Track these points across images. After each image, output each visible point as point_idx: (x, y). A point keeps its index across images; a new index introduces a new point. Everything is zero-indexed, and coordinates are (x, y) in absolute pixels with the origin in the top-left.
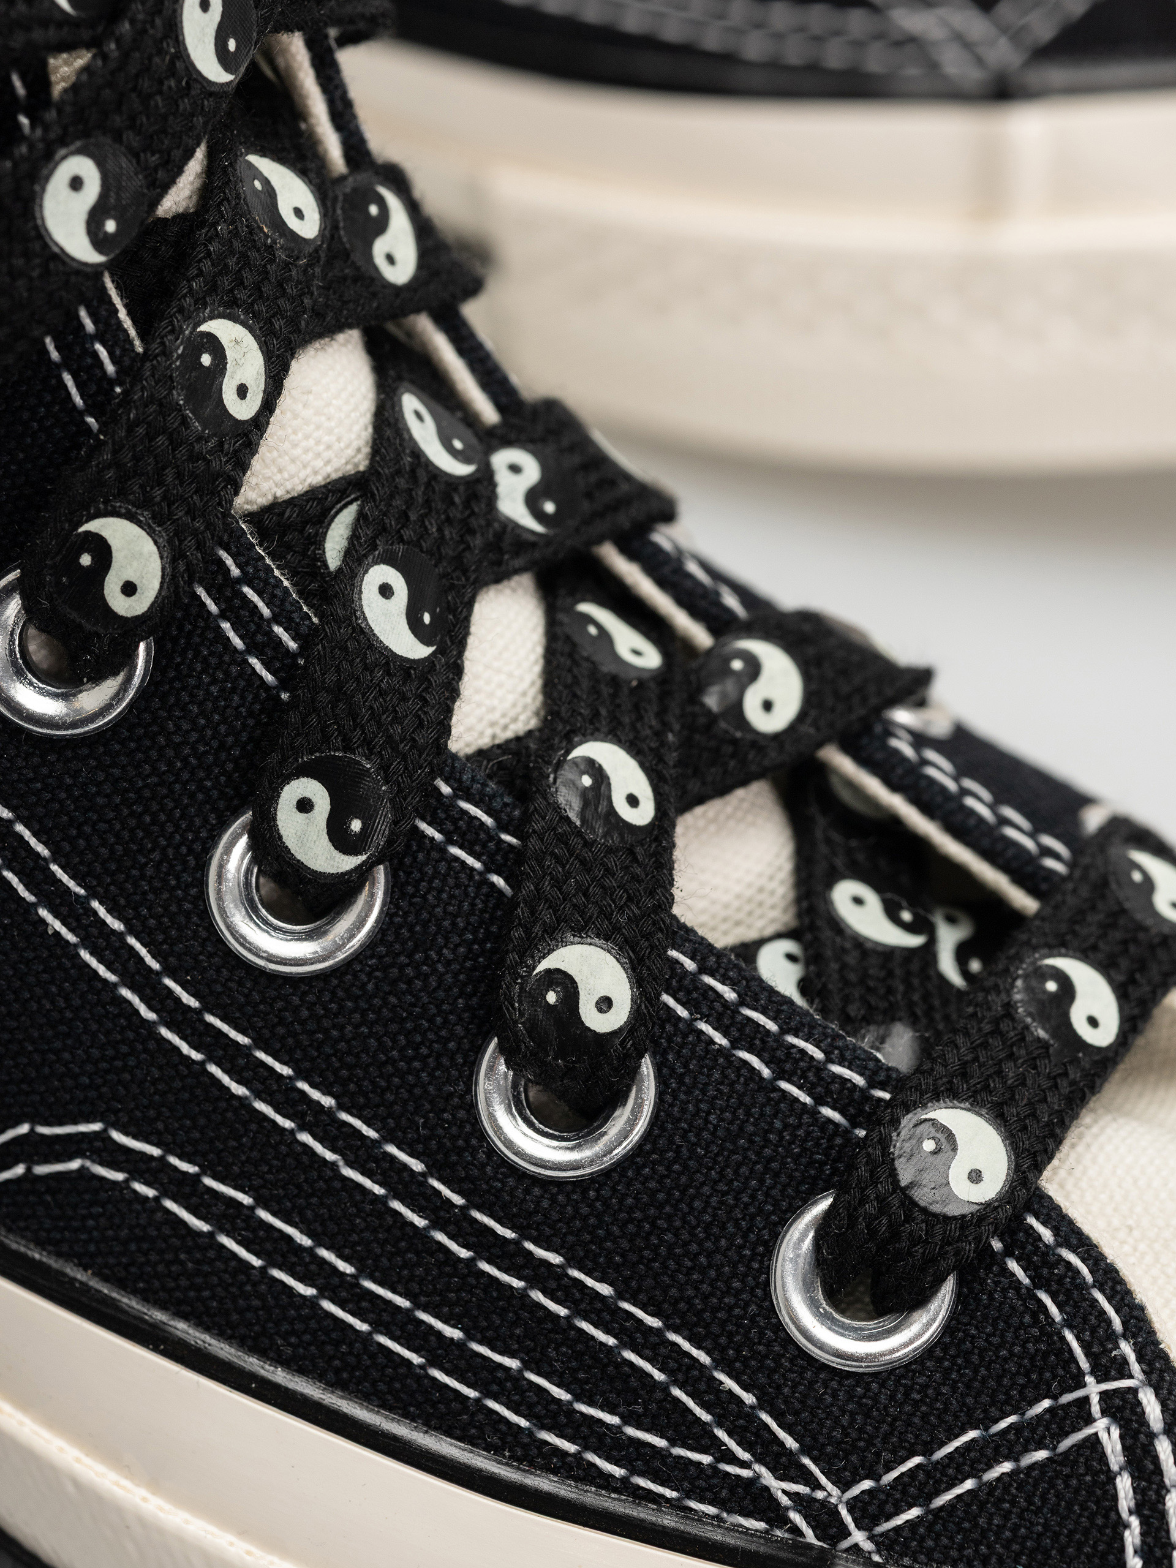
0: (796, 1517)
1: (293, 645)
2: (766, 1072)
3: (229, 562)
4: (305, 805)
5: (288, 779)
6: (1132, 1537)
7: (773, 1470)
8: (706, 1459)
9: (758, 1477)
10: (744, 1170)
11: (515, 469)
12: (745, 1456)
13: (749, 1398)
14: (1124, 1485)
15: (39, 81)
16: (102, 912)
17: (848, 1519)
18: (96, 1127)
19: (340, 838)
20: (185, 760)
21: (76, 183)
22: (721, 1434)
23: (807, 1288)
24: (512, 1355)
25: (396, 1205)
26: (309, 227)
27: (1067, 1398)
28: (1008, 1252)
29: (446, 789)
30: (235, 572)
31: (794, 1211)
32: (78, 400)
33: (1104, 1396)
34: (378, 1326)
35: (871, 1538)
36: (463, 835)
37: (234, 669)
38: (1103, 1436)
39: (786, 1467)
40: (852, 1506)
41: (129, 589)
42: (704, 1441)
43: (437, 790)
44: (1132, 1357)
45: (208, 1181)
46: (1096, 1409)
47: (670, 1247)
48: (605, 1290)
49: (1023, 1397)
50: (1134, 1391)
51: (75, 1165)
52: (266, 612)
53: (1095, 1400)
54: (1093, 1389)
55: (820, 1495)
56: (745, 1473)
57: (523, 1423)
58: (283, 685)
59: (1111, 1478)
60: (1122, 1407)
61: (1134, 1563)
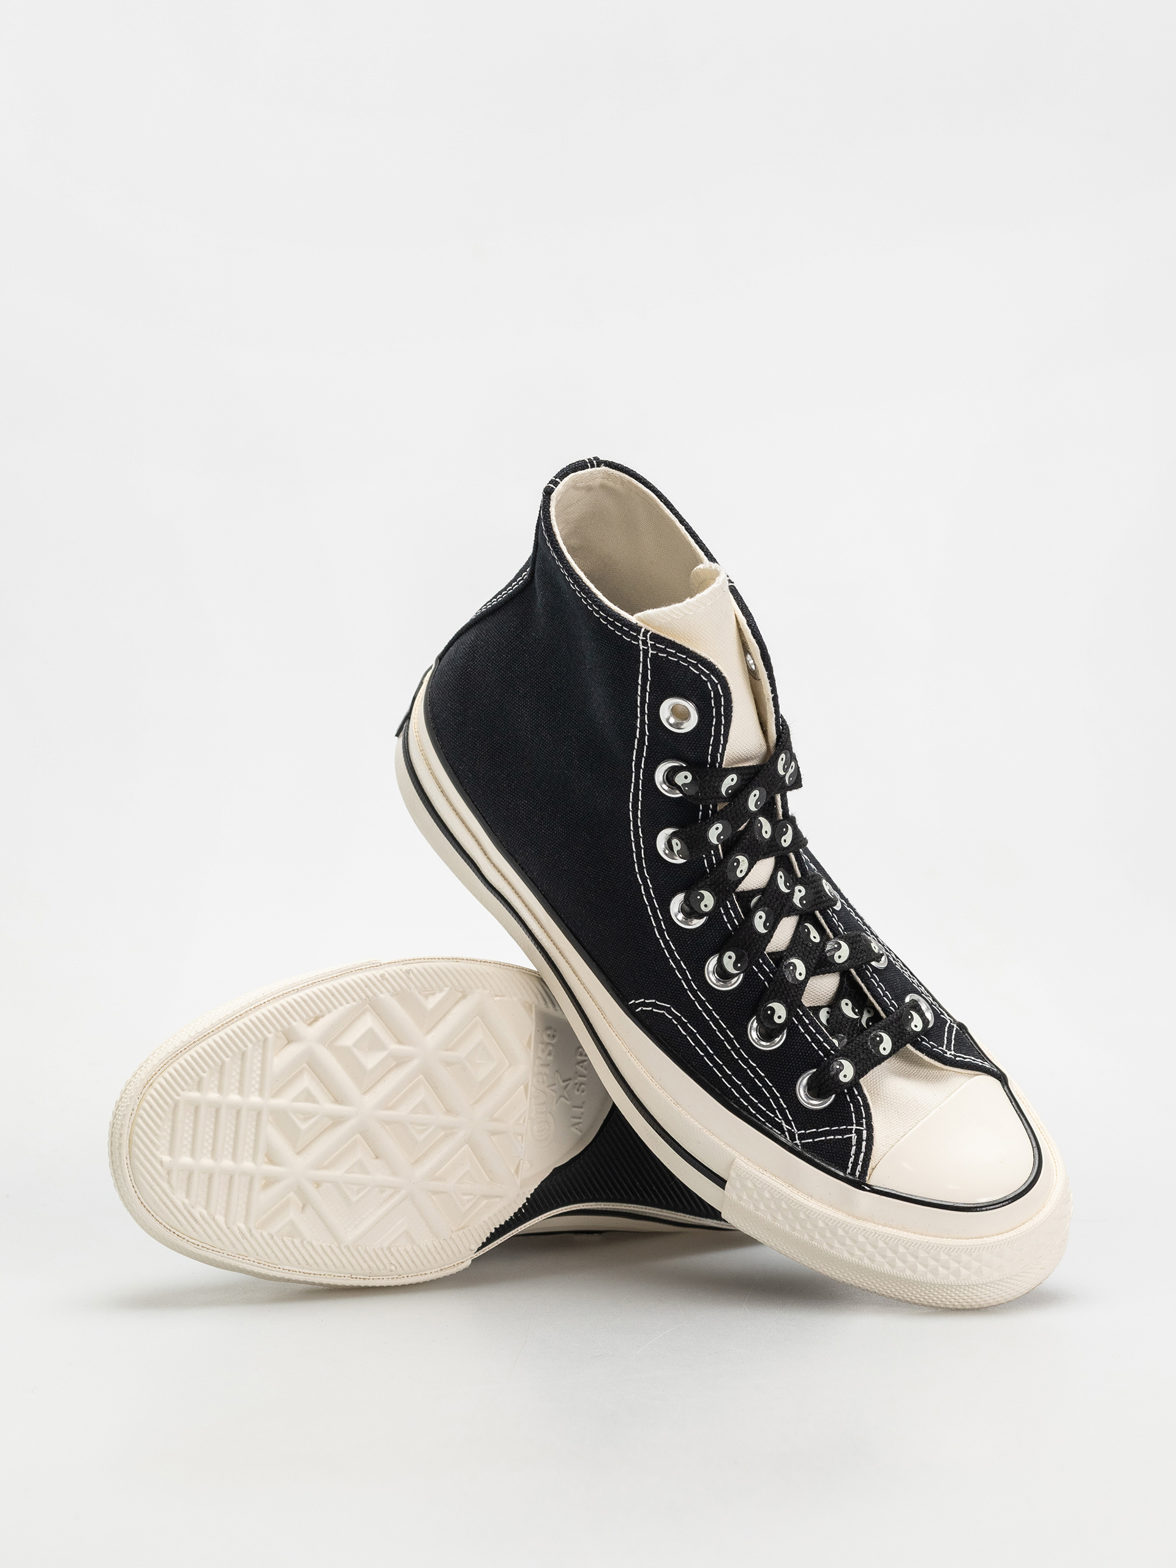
0: (787, 1133)
1: (737, 924)
2: (810, 1040)
3: (729, 904)
4: (730, 957)
5: (728, 951)
6: (852, 1160)
7: (785, 1122)
8: (773, 1116)
9: (782, 1123)
10: (799, 1060)
11: (800, 891)
12: (780, 1117)
13: (785, 1106)
14: (854, 1148)
15: (715, 806)
16: (682, 964)
17: (797, 1137)
18: (669, 1006)
19: (735, 966)
20: (708, 940)
21: (718, 828)
22: (777, 1111)
23: (805, 1087)
24: (740, 1081)
25: (725, 1043)
26: (767, 836)
27: (849, 1127)
28: (847, 1093)
29: (761, 961)
30: (729, 906)
31: (806, 1071)
32: (706, 866)
33: (856, 1129)
34: (714, 1066)
35: (800, 1143)
36: (762, 972)
37: (723, 925)
38: (853, 1138)
39: (788, 1123)
40: (799, 1135)
41: (706, 905)
42: (773, 1112)
44: (864, 1123)
45: (688, 1025)
46: (853, 1132)
47: (779, 1070)
48: (763, 1075)
49: (840, 1124)
50: (863, 1130)
51: (662, 1012)
52: (734, 916)
53: (854, 1130)
54: (854, 1127)
55: (793, 1130)
56: (780, 1121)
57: (738, 1096)
58: (733, 931)
59: (852, 1146)
60: (859, 1133)
61: (850, 1165)
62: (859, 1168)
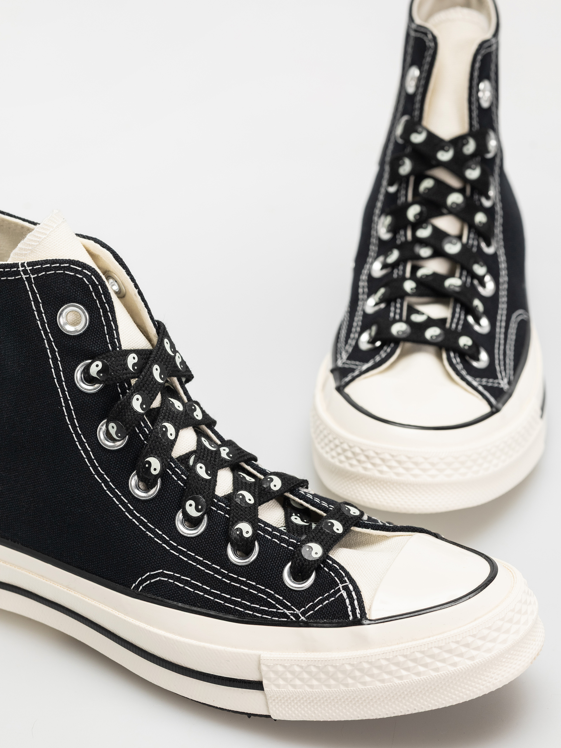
0: (292, 617)
1: (185, 478)
2: (278, 542)
3: (172, 464)
4: (191, 505)
5: (187, 501)
6: (349, 609)
7: (287, 610)
8: (275, 610)
9: (284, 611)
10: (276, 559)
11: (224, 450)
12: (282, 608)
13: (281, 598)
14: (347, 601)
15: (129, 384)
16: (158, 531)
17: (300, 615)
18: (161, 571)
19: (197, 510)
20: (169, 501)
21: (138, 399)
22: (277, 605)
23: (289, 577)
24: (239, 598)
25: (216, 575)
26: (181, 408)
27: (337, 588)
28: (324, 567)
29: (216, 501)
30: (174, 466)
31: (286, 565)
32: (143, 439)
33: (343, 587)
34: (215, 598)
35: (305, 617)
36: (220, 508)
37: (176, 483)
38: (343, 593)
39: (289, 608)
40: (301, 613)
41: (155, 469)
42: (274, 607)
43: (214, 501)
44: (347, 580)
45: (182, 577)
46: (341, 589)
47: (264, 574)
48: (254, 583)
49: (329, 590)
50: (348, 585)
51: (158, 579)
52: (180, 473)
53: (341, 588)
54: (341, 586)
55: (295, 612)
56: (282, 611)
57: (242, 610)
58: (185, 485)
59: (345, 600)
60: (346, 588)
61: (350, 613)
62: (358, 611)
